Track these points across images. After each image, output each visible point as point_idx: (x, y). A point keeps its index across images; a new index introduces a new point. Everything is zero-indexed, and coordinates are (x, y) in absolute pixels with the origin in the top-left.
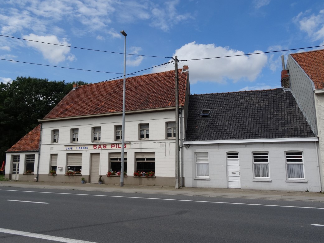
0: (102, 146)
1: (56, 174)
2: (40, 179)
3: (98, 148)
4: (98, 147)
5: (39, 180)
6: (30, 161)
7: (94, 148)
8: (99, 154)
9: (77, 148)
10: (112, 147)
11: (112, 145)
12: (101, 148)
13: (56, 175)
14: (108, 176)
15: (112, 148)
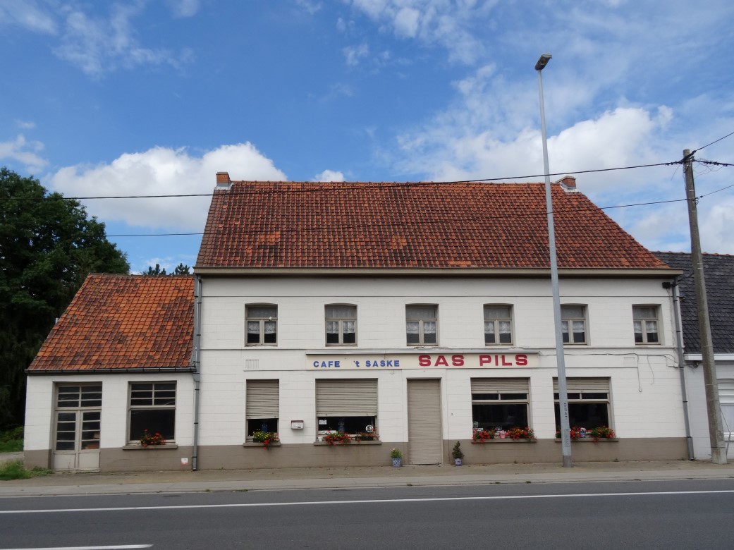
0: (449, 360)
1: (276, 444)
2: (205, 462)
3: (436, 365)
4: (433, 360)
5: (203, 465)
6: (149, 403)
7: (421, 364)
8: (438, 380)
9: (357, 363)
10: (482, 363)
11: (481, 357)
12: (447, 365)
13: (280, 446)
14: (473, 443)
15: (481, 365)
